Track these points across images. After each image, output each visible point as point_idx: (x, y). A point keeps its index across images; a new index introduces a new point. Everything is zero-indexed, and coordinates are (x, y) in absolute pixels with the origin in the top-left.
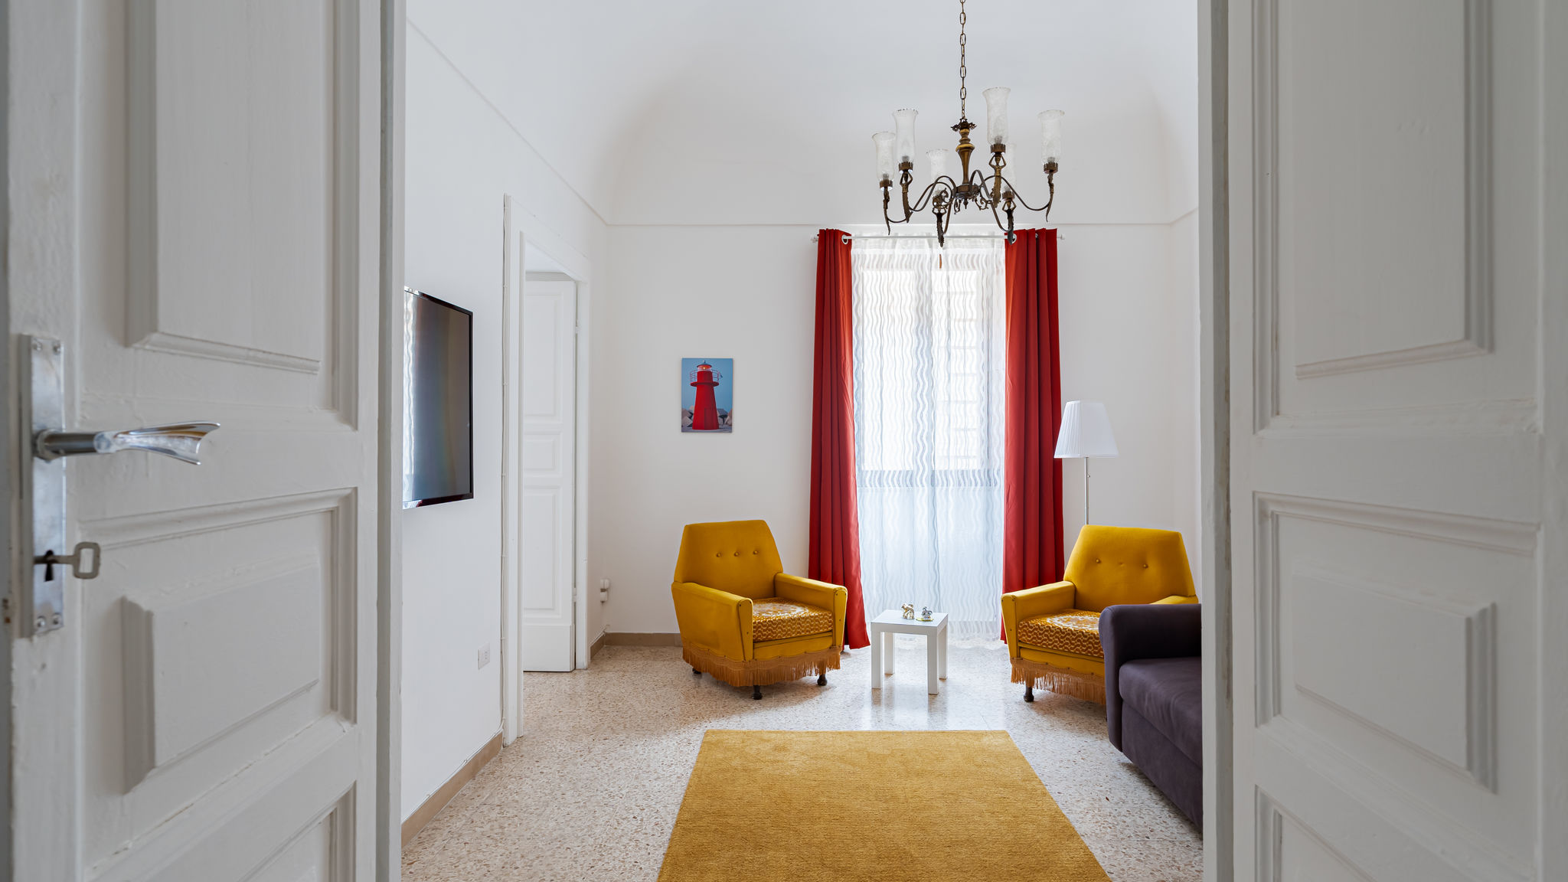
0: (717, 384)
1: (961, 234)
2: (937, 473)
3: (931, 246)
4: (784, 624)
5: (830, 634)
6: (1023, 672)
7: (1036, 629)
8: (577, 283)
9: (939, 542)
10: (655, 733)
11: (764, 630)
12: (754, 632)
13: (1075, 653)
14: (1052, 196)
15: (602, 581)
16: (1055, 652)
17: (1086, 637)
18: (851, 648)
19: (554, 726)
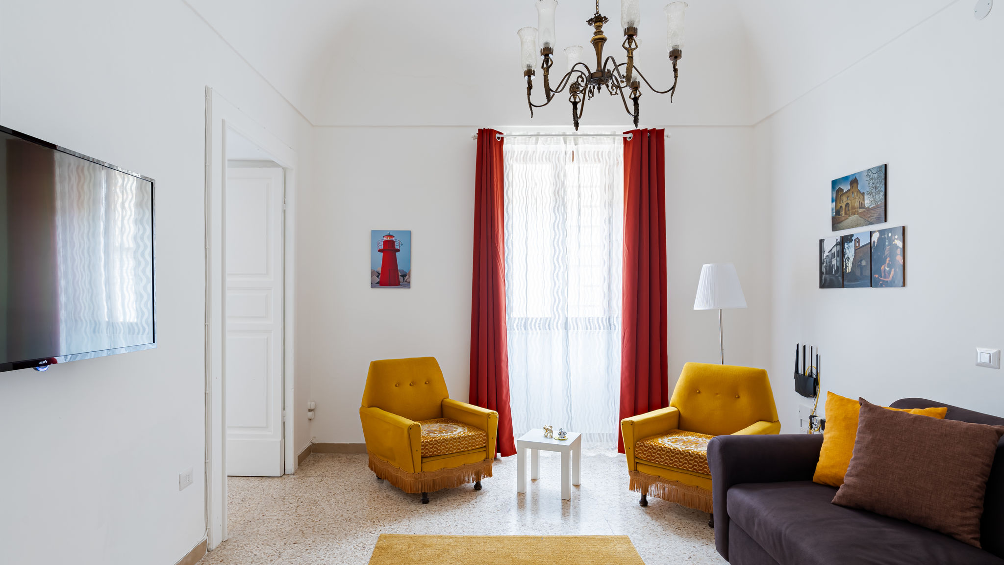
0: (398, 250)
1: (589, 134)
2: (570, 320)
3: (565, 143)
4: (447, 443)
5: (484, 449)
6: (639, 481)
7: (650, 449)
8: (285, 170)
9: (571, 374)
10: (337, 537)
11: (431, 448)
12: (422, 449)
13: (682, 469)
14: (676, 80)
15: (309, 403)
16: (665, 467)
17: (692, 456)
18: (502, 456)
19: (256, 529)
